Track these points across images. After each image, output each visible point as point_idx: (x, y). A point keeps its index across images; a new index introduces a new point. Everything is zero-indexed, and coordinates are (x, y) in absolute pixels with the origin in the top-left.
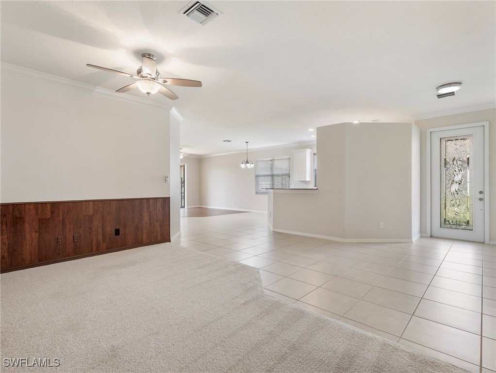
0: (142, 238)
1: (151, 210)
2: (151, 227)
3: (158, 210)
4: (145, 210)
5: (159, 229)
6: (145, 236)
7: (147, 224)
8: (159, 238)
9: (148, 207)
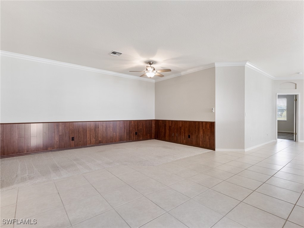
0: (199, 143)
1: (204, 128)
2: (204, 138)
3: (207, 129)
4: (201, 128)
5: (208, 140)
6: (201, 142)
7: (202, 136)
8: (208, 146)
9: (202, 126)
